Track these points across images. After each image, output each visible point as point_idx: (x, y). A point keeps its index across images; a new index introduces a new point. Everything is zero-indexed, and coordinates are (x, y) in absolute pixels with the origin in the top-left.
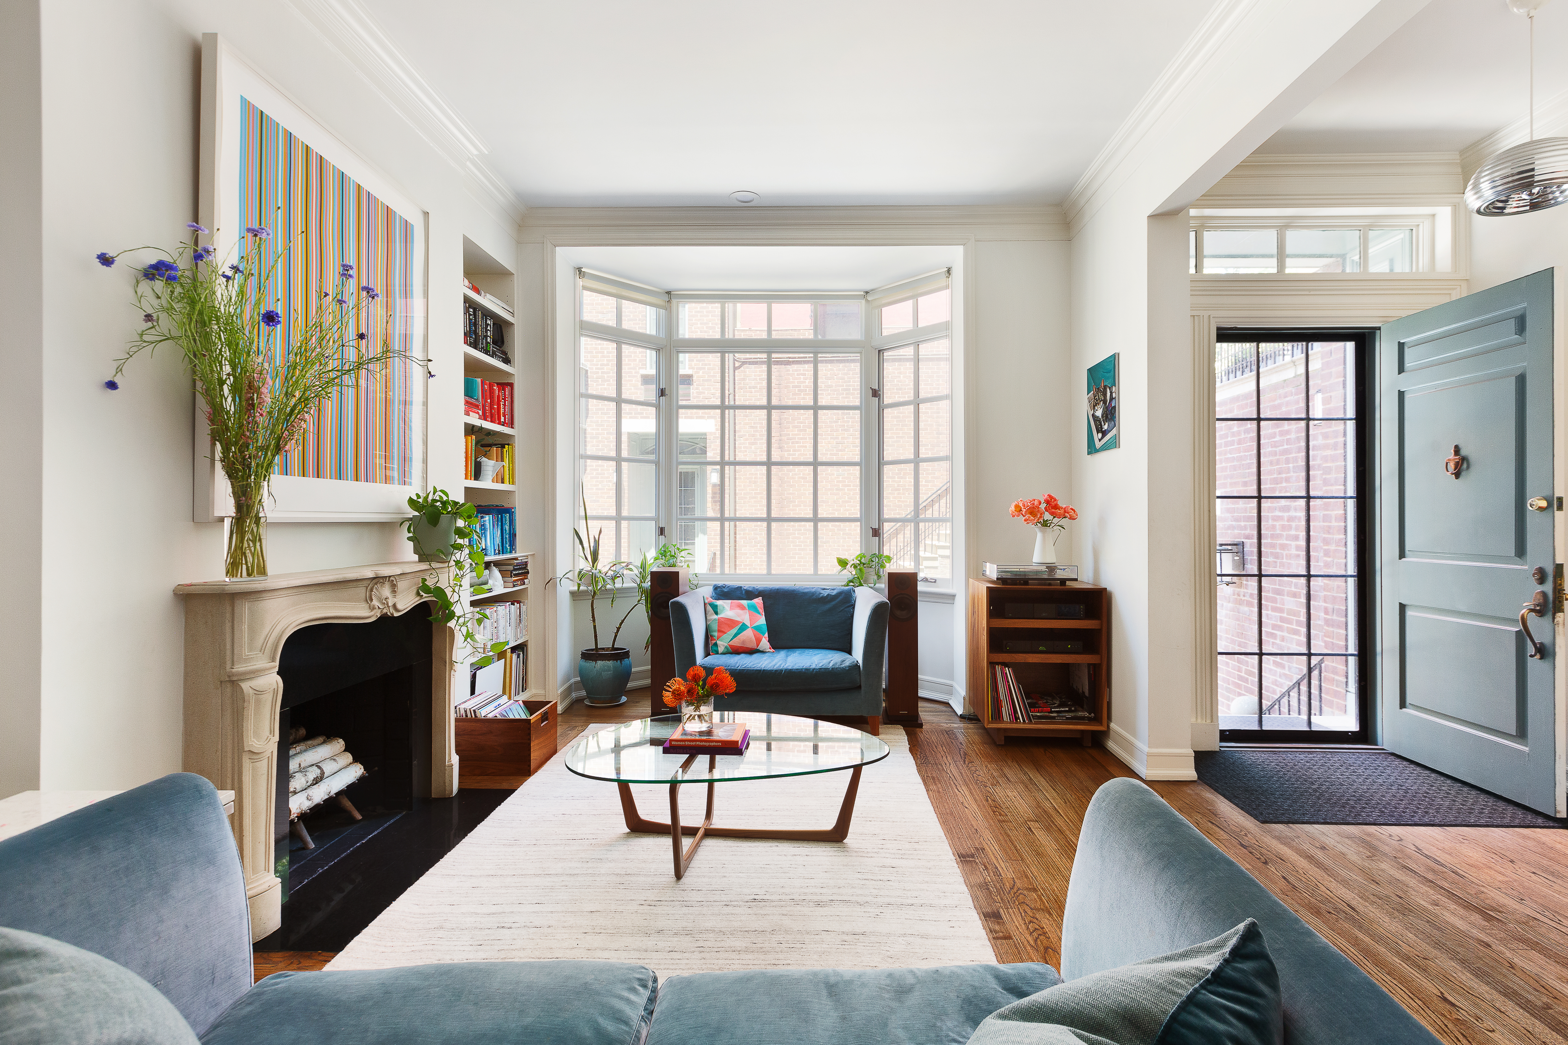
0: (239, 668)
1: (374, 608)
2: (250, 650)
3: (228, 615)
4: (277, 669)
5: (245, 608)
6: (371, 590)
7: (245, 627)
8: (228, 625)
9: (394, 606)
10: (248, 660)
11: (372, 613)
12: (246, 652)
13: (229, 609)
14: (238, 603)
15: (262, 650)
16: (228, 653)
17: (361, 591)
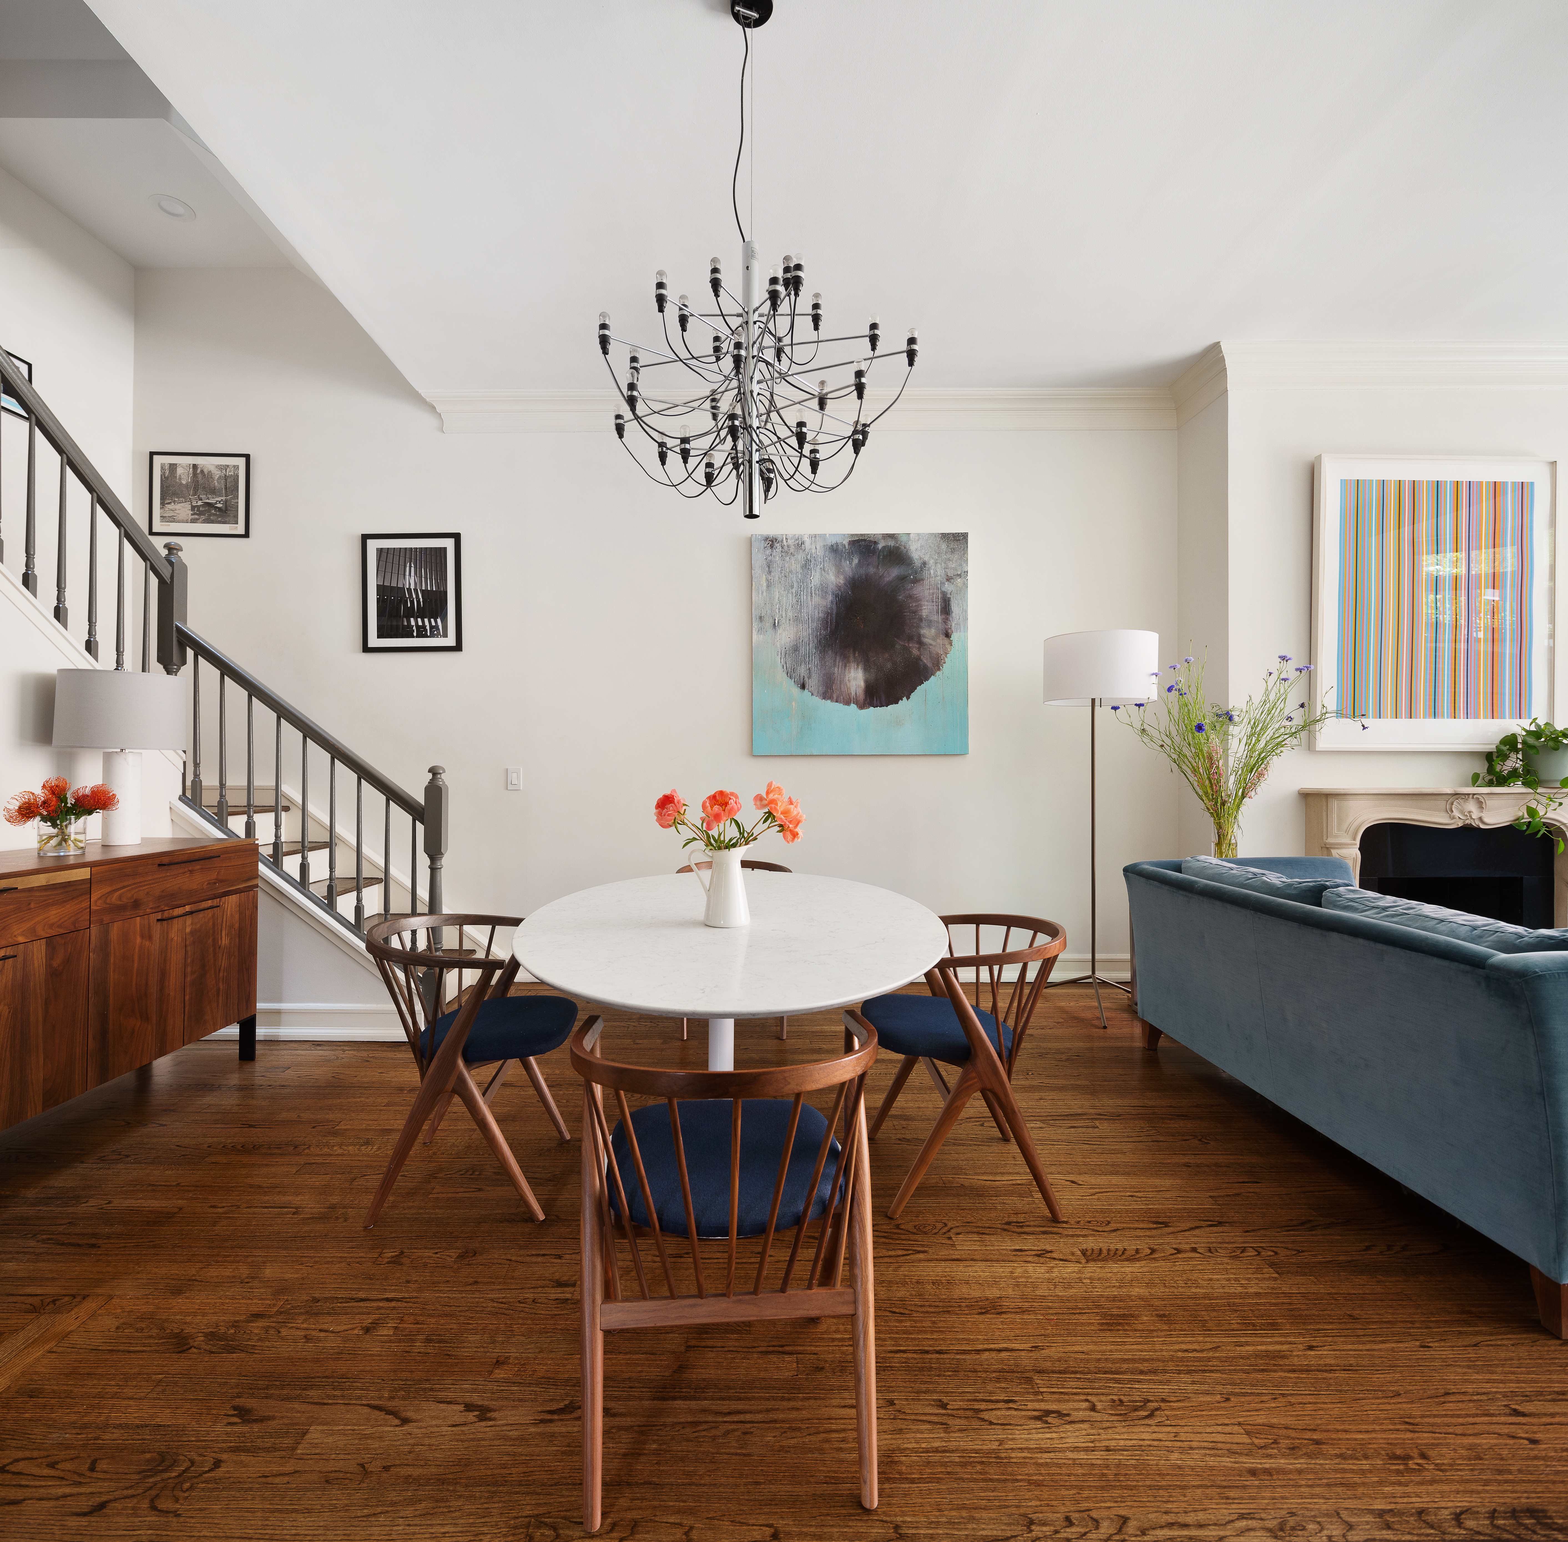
0: (1330, 840)
1: (1454, 818)
2: (1339, 830)
3: (1324, 807)
4: (1358, 846)
5: (1335, 804)
6: (1452, 804)
7: (1335, 816)
8: (1324, 813)
9: (1480, 819)
10: (1336, 836)
11: (1452, 821)
12: (1335, 831)
13: (1325, 803)
14: (1330, 800)
15: (1347, 831)
16: (1325, 830)
17: (1442, 804)
